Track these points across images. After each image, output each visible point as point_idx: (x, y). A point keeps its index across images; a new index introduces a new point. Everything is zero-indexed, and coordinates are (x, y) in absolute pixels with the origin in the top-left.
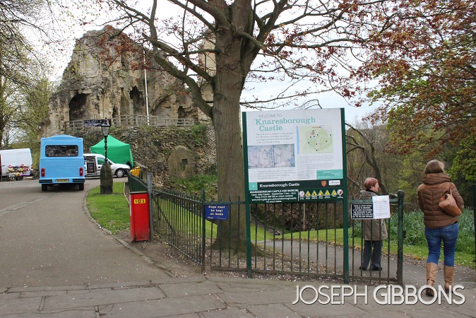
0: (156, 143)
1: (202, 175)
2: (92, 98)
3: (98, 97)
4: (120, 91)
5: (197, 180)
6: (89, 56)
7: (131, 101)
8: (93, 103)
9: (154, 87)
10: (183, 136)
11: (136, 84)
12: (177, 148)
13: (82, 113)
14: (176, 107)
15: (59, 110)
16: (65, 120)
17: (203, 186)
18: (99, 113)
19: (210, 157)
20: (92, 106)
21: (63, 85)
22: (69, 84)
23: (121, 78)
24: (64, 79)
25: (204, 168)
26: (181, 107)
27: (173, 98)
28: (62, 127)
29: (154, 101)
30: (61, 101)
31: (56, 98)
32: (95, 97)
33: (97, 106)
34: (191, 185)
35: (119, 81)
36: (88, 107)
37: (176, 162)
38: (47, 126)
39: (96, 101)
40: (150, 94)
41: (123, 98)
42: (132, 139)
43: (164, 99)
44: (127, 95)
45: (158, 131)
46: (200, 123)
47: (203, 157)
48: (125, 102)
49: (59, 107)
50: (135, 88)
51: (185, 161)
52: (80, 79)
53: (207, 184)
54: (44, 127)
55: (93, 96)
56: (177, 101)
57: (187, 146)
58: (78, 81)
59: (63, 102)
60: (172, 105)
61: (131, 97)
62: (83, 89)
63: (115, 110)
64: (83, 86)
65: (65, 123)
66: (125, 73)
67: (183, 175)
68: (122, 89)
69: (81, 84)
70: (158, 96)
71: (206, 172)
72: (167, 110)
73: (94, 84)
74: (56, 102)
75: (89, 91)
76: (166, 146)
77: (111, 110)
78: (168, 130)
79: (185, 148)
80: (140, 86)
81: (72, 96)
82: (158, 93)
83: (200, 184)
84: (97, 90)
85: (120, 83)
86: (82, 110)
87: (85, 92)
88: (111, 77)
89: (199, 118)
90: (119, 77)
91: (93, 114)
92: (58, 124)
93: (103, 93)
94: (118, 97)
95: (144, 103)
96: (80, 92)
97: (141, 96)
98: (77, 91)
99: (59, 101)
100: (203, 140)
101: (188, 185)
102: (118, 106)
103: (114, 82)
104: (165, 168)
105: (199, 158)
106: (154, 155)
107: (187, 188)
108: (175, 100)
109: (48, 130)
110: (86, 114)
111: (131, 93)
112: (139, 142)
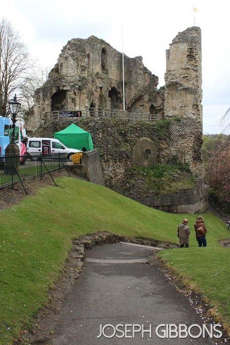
0: (121, 134)
1: (163, 164)
2: (70, 93)
3: (75, 92)
4: (99, 90)
5: (158, 168)
6: (70, 58)
7: (108, 99)
8: (70, 98)
9: (130, 88)
10: (147, 129)
11: (114, 85)
12: (141, 139)
13: (63, 106)
14: (148, 105)
15: (41, 102)
16: (46, 111)
17: (162, 174)
18: (75, 106)
19: (173, 149)
20: (70, 100)
21: (48, 82)
22: (52, 82)
23: (100, 79)
24: (49, 77)
25: (166, 159)
26: (152, 106)
27: (146, 98)
28: (42, 117)
29: (129, 100)
30: (43, 95)
31: (39, 92)
32: (72, 92)
33: (74, 100)
34: (152, 172)
35: (97, 81)
36: (67, 101)
37: (139, 153)
38: (31, 116)
39: (73, 96)
40: (127, 94)
41: (101, 96)
42: (97, 129)
43: (139, 99)
44: (106, 94)
45: (124, 124)
46: (165, 119)
47: (166, 149)
48: (103, 99)
49: (41, 100)
50: (113, 89)
51: (148, 151)
52: (61, 78)
53: (166, 173)
54: (29, 116)
55: (71, 91)
56: (149, 101)
57: (151, 138)
58: (60, 79)
59: (45, 96)
60: (145, 104)
61: (110, 96)
62: (64, 86)
63: (92, 105)
64: (64, 83)
65: (46, 113)
66: (105, 75)
67: (146, 163)
68: (101, 88)
69: (62, 82)
70: (133, 95)
71: (168, 162)
72: (141, 108)
73: (73, 82)
74: (40, 96)
75: (69, 88)
76: (130, 137)
77: (88, 105)
78: (134, 123)
79: (149, 140)
80: (118, 87)
81: (54, 92)
82: (134, 94)
83: (160, 173)
84: (74, 86)
85: (99, 83)
86: (63, 104)
87: (65, 88)
88: (91, 78)
89: (165, 115)
90: (98, 78)
91: (70, 107)
92: (39, 114)
93: (80, 89)
94: (97, 95)
95: (121, 101)
96: (61, 88)
97: (119, 95)
98: (59, 87)
99: (41, 96)
100: (167, 134)
101: (148, 173)
102: (97, 102)
103: (93, 82)
104: (128, 156)
105: (163, 149)
106: (117, 144)
107: (147, 175)
108: (147, 100)
109: (32, 119)
110: (65, 107)
111: (110, 92)
112: (103, 132)
